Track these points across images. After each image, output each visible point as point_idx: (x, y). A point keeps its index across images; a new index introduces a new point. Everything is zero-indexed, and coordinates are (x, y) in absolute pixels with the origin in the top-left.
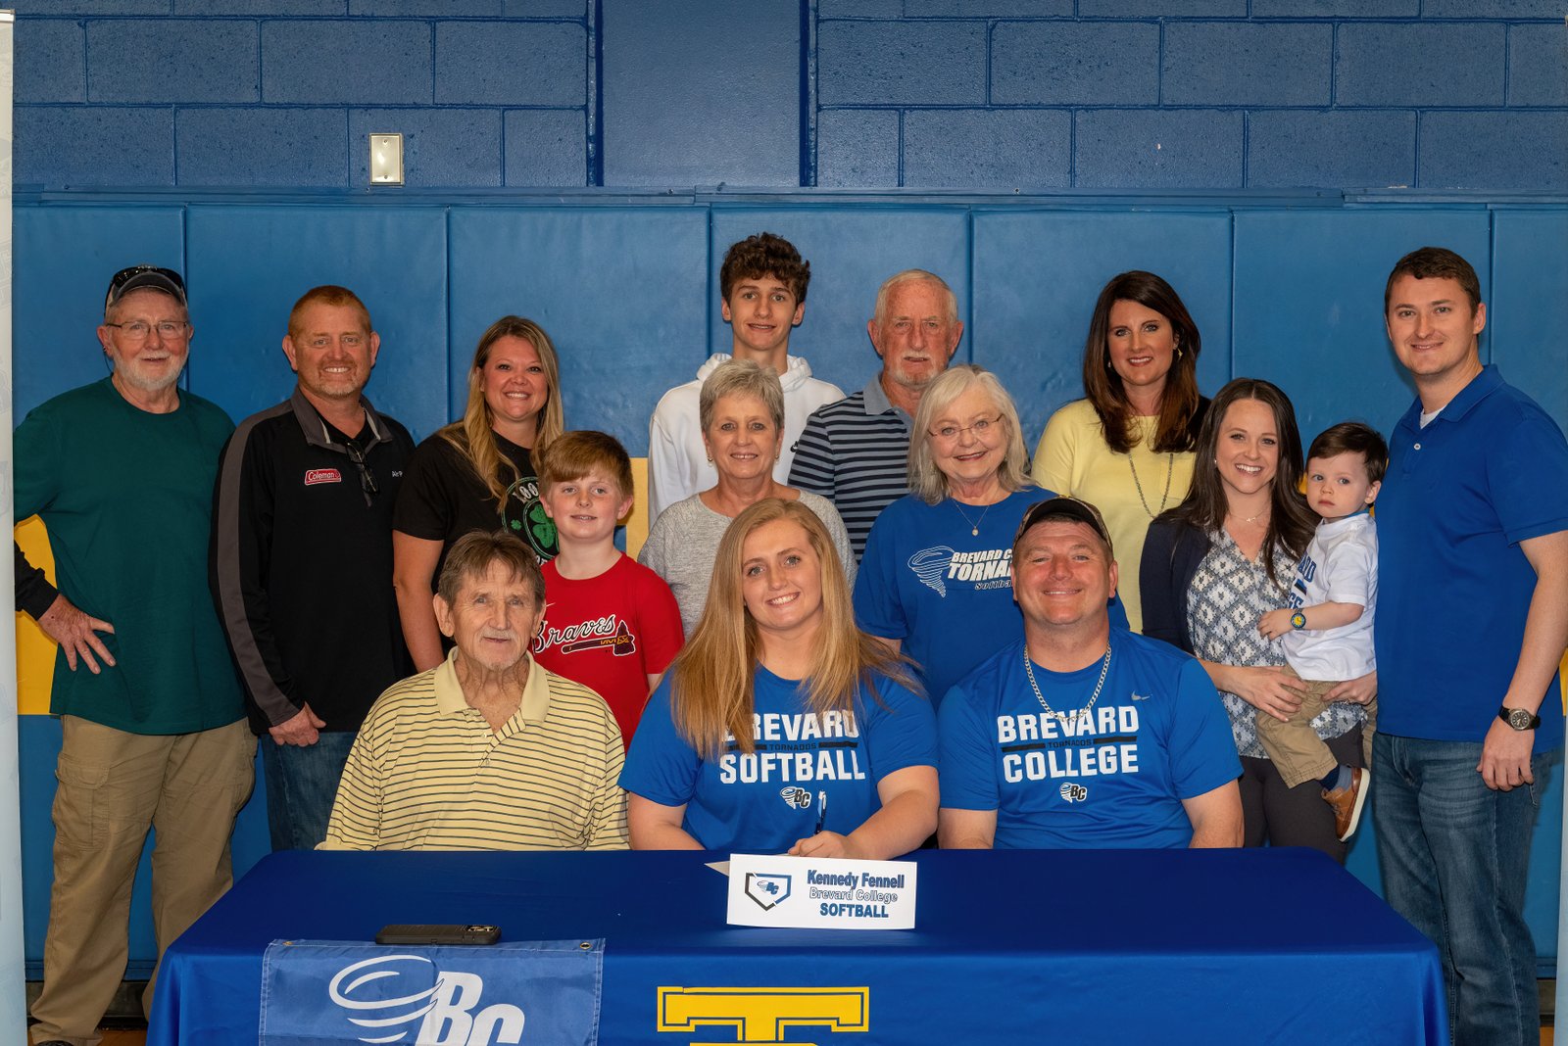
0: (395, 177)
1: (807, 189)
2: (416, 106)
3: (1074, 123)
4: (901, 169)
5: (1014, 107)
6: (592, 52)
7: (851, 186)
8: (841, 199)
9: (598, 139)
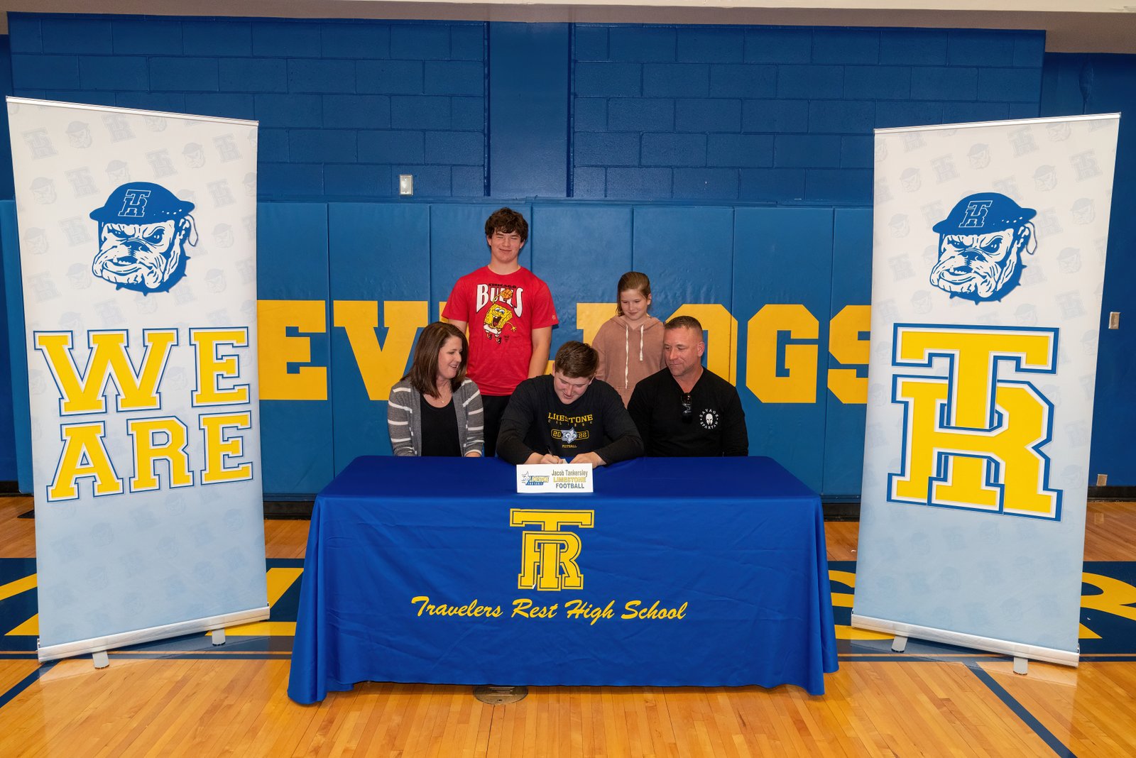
0: (409, 192)
1: (569, 198)
2: (418, 165)
3: (673, 173)
4: (606, 191)
5: (650, 167)
6: (486, 144)
7: (586, 197)
8: (583, 202)
9: (488, 178)
